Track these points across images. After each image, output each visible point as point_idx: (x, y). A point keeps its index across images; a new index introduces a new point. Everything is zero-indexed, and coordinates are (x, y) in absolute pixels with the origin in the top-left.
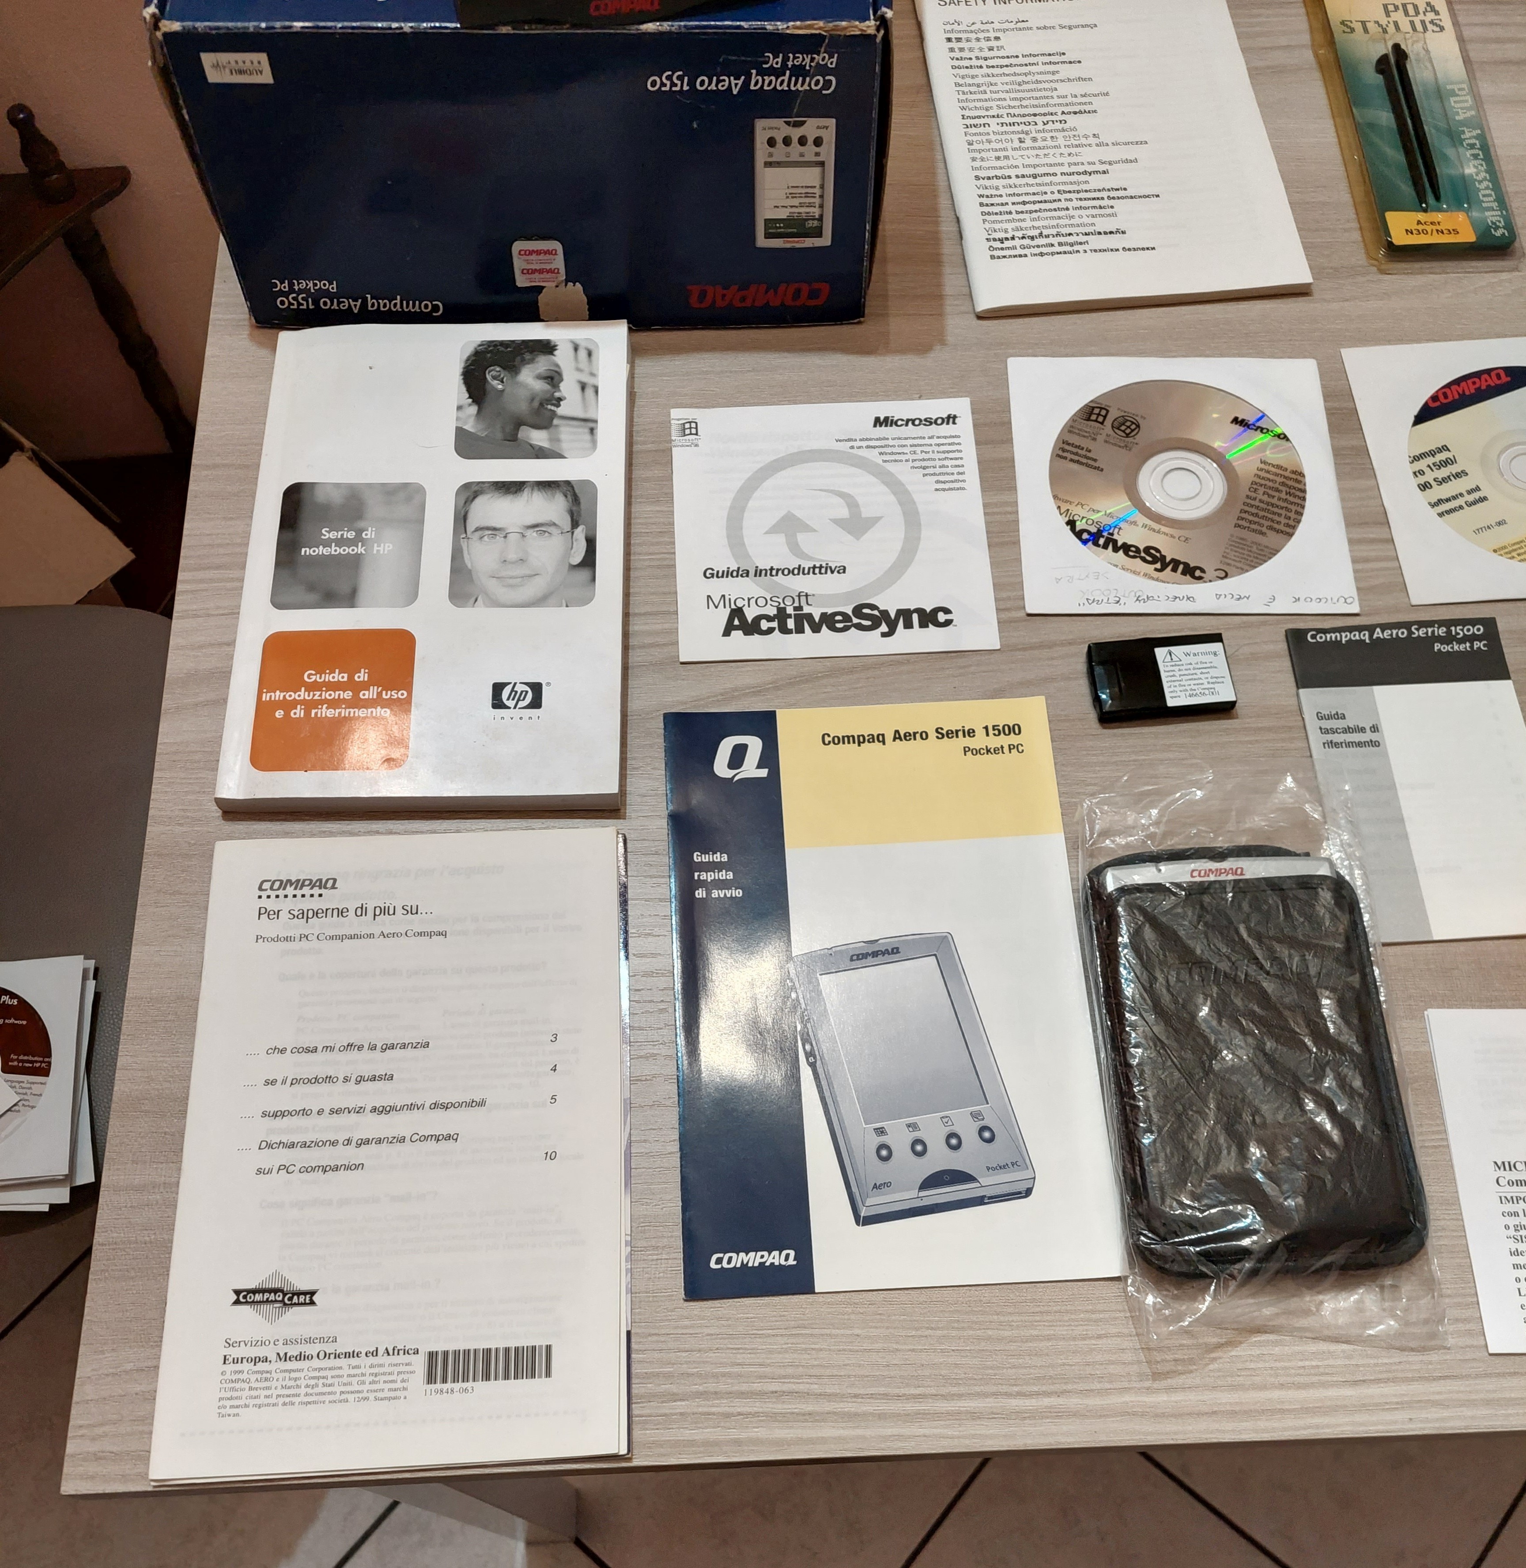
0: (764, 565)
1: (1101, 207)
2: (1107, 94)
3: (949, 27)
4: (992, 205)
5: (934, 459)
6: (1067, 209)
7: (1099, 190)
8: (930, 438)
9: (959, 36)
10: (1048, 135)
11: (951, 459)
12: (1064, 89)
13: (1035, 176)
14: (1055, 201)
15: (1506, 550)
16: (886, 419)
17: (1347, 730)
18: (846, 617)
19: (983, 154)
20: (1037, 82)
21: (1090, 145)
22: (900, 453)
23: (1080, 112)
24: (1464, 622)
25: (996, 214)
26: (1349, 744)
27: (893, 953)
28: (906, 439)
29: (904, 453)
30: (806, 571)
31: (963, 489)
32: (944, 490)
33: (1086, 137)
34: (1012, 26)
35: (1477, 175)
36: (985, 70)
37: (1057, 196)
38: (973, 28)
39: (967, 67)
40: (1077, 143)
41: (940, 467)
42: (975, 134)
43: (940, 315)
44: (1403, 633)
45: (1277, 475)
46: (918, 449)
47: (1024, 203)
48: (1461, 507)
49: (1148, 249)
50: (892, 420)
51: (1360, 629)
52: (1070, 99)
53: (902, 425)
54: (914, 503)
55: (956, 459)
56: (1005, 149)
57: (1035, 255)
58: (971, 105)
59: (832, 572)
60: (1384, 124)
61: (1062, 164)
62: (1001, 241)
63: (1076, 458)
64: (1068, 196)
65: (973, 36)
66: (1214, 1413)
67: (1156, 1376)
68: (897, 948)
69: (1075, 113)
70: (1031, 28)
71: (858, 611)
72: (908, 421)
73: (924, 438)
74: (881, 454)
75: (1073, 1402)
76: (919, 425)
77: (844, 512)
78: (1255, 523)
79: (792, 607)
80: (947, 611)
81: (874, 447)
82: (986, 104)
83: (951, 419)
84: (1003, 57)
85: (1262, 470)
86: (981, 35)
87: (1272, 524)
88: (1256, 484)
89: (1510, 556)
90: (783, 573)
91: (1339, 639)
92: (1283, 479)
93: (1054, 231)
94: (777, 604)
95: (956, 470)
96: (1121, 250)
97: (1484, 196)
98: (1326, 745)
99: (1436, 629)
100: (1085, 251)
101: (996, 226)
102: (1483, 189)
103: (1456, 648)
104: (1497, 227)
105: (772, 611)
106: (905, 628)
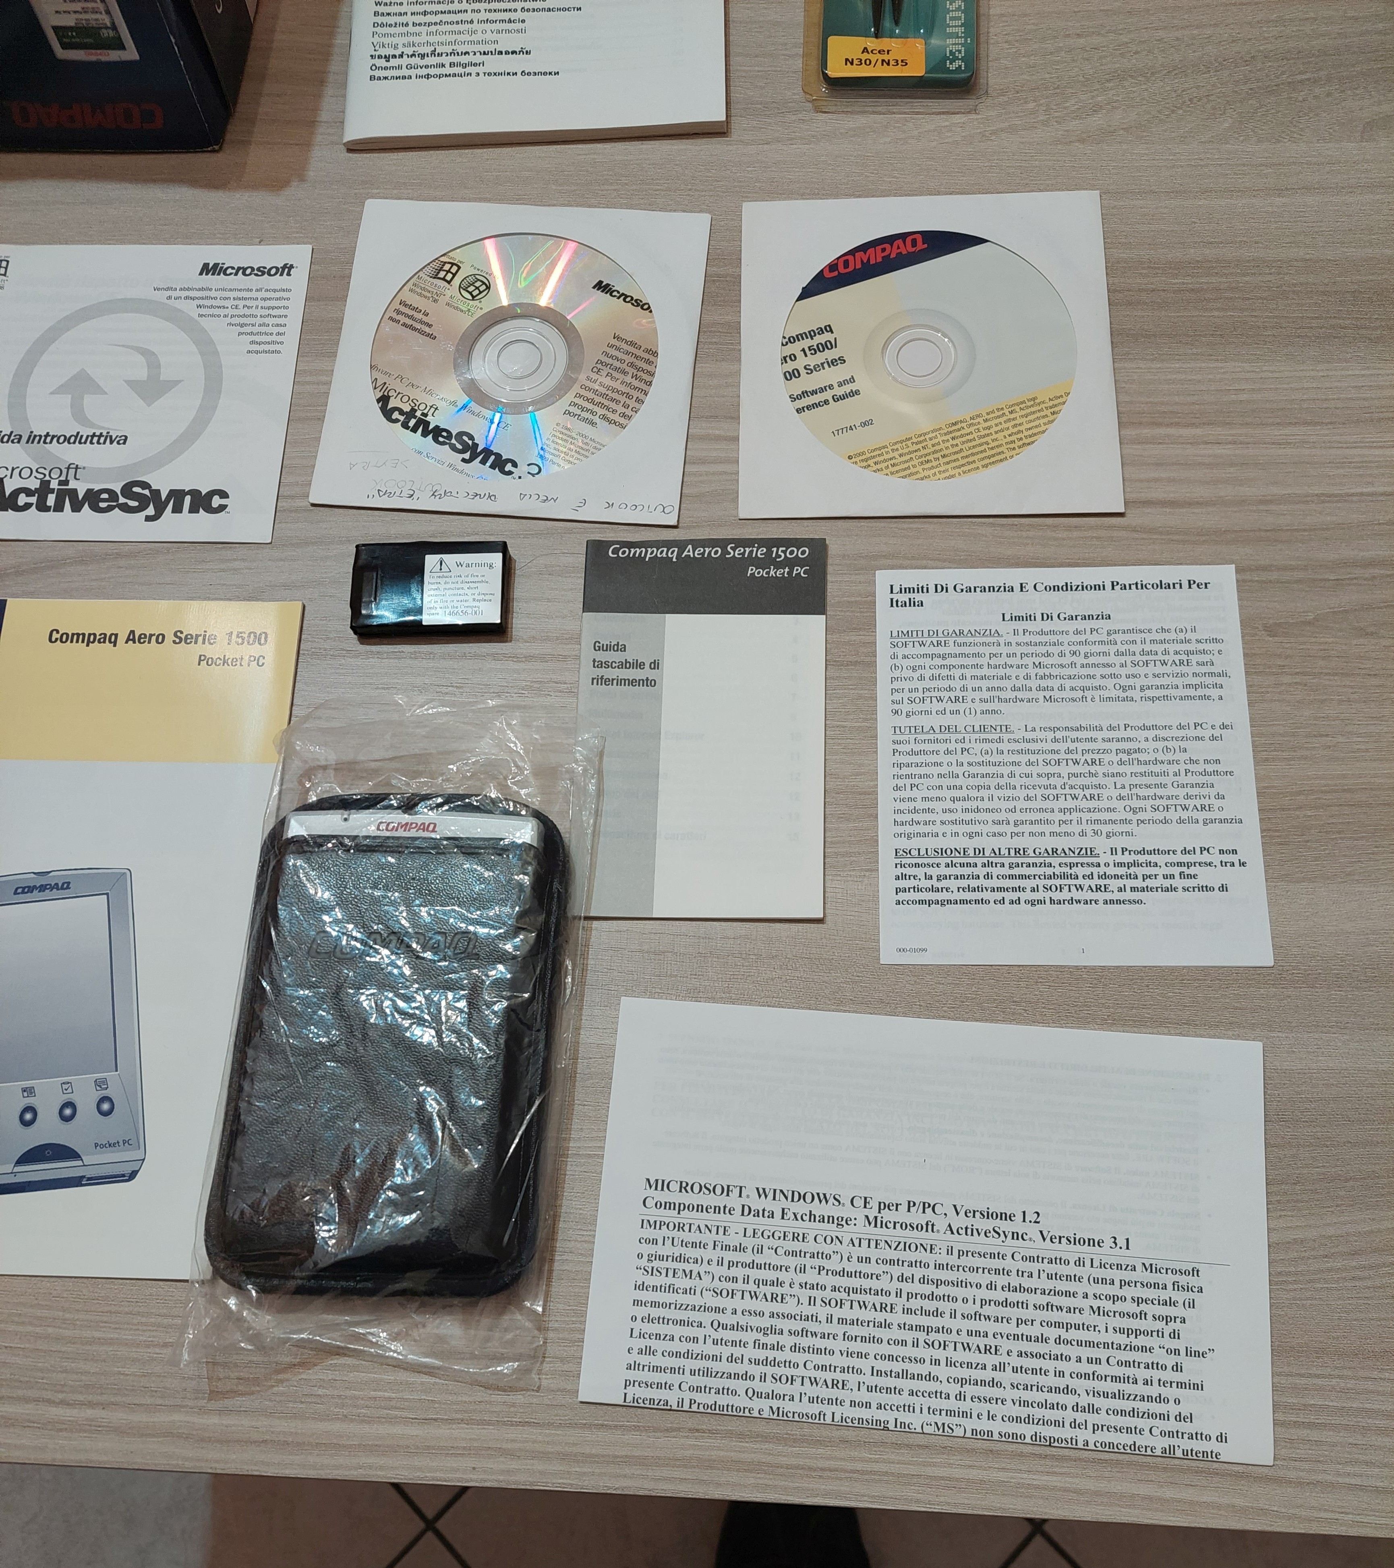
0: (40, 431)
1: (510, 21)
4: (389, 14)
5: (256, 316)
6: (472, 22)
8: (257, 290)
11: (275, 316)
14: (460, 11)
15: (864, 457)
16: (215, 266)
17: (624, 665)
22: (219, 307)
24: (787, 543)
25: (390, 26)
26: (620, 682)
27: (62, 888)
28: (231, 290)
29: (224, 307)
30: (83, 441)
31: (279, 352)
32: (257, 352)
37: (464, 6)
41: (260, 325)
43: (307, 145)
44: (715, 553)
45: (628, 353)
46: (241, 303)
47: (425, 13)
48: (826, 402)
49: (550, 73)
50: (222, 268)
51: (669, 544)
53: (231, 274)
54: (221, 367)
55: (280, 316)
57: (421, 77)
59: (111, 442)
62: (387, 58)
63: (409, 322)
64: (477, 6)
66: (265, 1442)
67: (214, 1395)
68: (69, 883)
71: (127, 489)
72: (239, 268)
73: (251, 290)
74: (199, 306)
75: (119, 1417)
76: (250, 274)
77: (141, 373)
78: (588, 410)
79: (57, 481)
80: (223, 494)
81: (193, 299)
83: (287, 269)
85: (612, 346)
87: (606, 412)
88: (602, 363)
89: (865, 464)
90: (58, 441)
91: (643, 555)
92: (633, 359)
93: (449, 49)
94: (42, 476)
95: (276, 330)
96: (519, 74)
97: (952, 19)
98: (595, 681)
99: (755, 549)
100: (478, 74)
101: (387, 40)
102: (952, 11)
103: (772, 573)
104: (955, 59)
105: (34, 484)
106: (173, 512)
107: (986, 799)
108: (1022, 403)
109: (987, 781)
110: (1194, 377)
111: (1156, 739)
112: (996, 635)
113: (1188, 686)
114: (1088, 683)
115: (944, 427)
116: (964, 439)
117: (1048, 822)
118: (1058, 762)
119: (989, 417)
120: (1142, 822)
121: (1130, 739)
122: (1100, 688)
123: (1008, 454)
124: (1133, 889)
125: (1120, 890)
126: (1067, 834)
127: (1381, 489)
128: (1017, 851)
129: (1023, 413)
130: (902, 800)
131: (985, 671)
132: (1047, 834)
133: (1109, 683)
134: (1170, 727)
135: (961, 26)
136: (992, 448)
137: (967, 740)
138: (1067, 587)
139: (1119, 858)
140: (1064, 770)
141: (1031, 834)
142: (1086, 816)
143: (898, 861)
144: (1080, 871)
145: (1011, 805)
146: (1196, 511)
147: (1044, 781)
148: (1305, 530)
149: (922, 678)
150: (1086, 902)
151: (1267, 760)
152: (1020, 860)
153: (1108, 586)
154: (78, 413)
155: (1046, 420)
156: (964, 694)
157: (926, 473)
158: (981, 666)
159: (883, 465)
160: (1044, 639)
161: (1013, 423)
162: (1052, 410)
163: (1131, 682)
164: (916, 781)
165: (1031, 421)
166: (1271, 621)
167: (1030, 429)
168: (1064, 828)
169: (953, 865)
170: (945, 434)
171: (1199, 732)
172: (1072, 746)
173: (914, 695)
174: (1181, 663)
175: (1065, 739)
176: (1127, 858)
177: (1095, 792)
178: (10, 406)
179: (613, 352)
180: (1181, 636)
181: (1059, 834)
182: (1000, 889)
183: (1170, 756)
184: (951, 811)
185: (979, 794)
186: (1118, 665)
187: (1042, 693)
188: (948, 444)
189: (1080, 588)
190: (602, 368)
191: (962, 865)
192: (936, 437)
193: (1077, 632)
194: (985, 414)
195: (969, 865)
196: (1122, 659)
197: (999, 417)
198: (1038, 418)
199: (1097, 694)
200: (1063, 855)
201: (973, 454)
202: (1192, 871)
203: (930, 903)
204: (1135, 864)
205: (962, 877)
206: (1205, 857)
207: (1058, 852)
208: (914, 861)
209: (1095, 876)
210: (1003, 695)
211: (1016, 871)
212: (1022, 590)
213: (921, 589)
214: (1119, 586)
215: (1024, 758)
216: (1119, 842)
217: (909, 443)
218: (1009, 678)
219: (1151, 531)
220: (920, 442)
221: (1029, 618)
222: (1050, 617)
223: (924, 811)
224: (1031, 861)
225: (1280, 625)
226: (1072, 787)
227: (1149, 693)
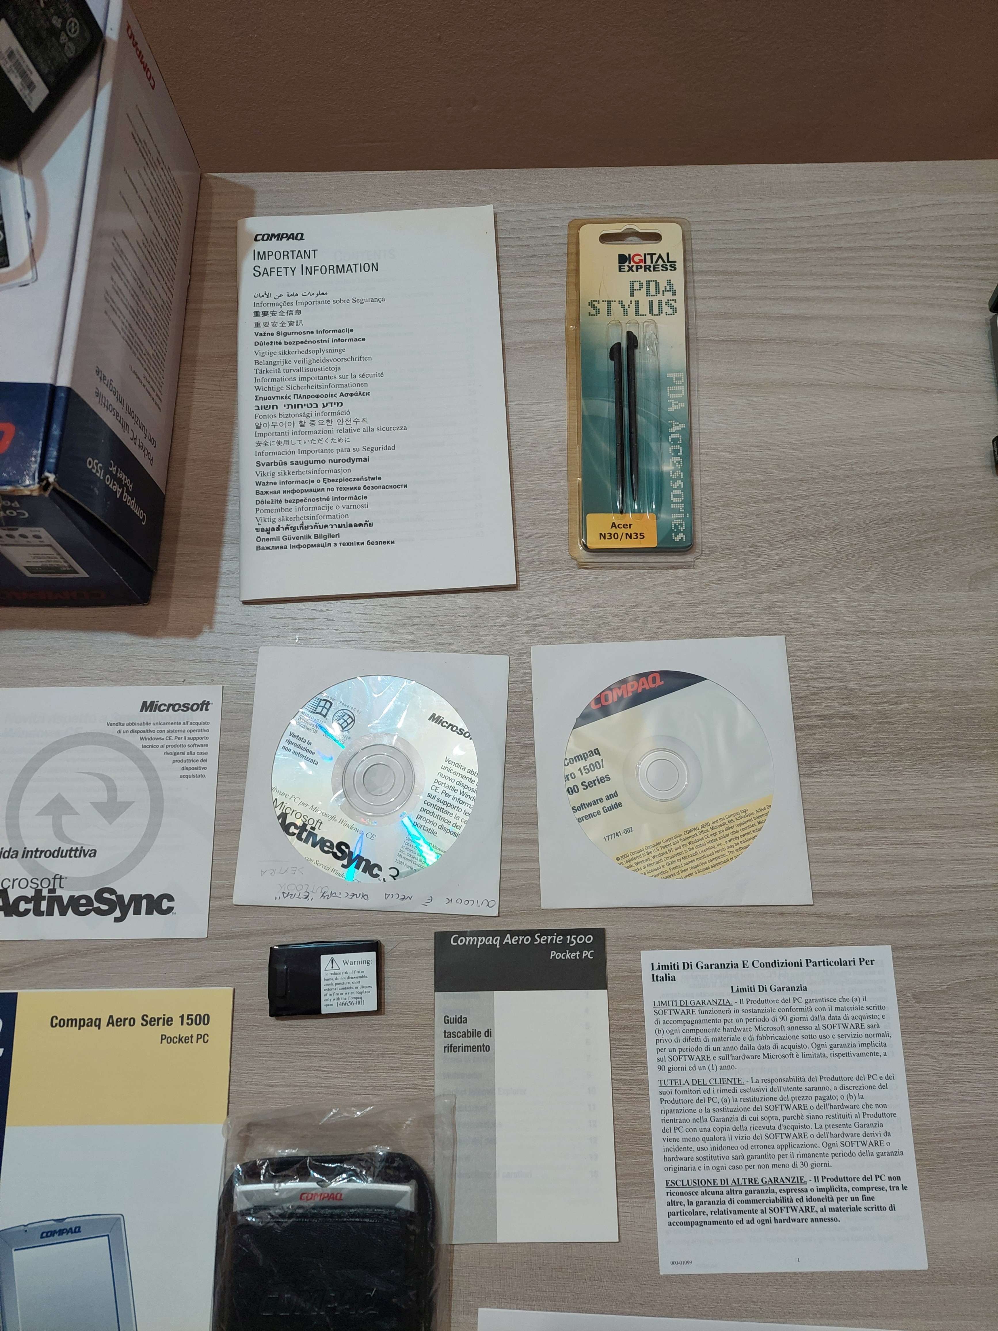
0: (31, 847)
1: (356, 498)
2: (381, 375)
3: (258, 300)
4: (267, 493)
5: (185, 746)
6: (328, 499)
7: (358, 479)
8: (184, 724)
9: (265, 309)
10: (325, 418)
11: (199, 746)
12: (347, 368)
13: (307, 463)
14: (319, 490)
15: (627, 859)
16: (152, 702)
17: (467, 1034)
18: (89, 901)
19: (268, 439)
20: (325, 360)
21: (358, 430)
22: (157, 739)
23: (356, 394)
24: (577, 932)
25: (268, 502)
26: (465, 1048)
27: (75, 1232)
28: (165, 724)
29: (161, 739)
30: (64, 855)
31: (203, 776)
32: (187, 777)
33: (356, 421)
34: (313, 298)
35: (673, 474)
36: (284, 347)
37: (322, 485)
38: (280, 300)
39: (268, 344)
40: (347, 427)
42: (264, 417)
44: (527, 940)
45: (456, 773)
46: (173, 735)
47: (293, 491)
48: (598, 813)
49: (388, 542)
50: (157, 705)
51: (493, 933)
52: (349, 380)
53: (164, 710)
54: (161, 790)
55: (203, 746)
56: (286, 433)
57: (294, 547)
58: (265, 385)
59: (85, 856)
60: (606, 416)
61: (331, 451)
62: (268, 531)
64: (331, 485)
65: (278, 309)
68: (80, 1227)
69: (352, 395)
70: (328, 302)
71: (99, 895)
72: (170, 705)
73: (180, 724)
74: (142, 739)
76: (178, 710)
77: (103, 796)
78: (429, 823)
79: (47, 889)
80: (170, 898)
81: (138, 732)
82: (277, 384)
83: (205, 705)
84: (300, 333)
85: (445, 768)
86: (285, 309)
88: (438, 782)
89: (628, 864)
90: (45, 856)
91: (475, 943)
92: (460, 779)
93: (312, 523)
94: (35, 886)
95: (200, 757)
96: (365, 543)
97: (675, 496)
98: (447, 1049)
99: (555, 937)
100: (336, 545)
101: (267, 515)
102: (675, 489)
103: (568, 956)
104: (679, 531)
105: (30, 893)
106: (134, 914)
107: (727, 1139)
108: (737, 814)
109: (727, 1124)
110: (857, 790)
111: (842, 1088)
112: (728, 1004)
113: (862, 1045)
114: (793, 1042)
115: (683, 834)
116: (697, 844)
117: (770, 1156)
118: (775, 1108)
119: (714, 825)
120: (835, 1155)
121: (824, 1088)
122: (802, 1046)
123: (729, 857)
124: (831, 1210)
125: (822, 1210)
126: (784, 1166)
127: (990, 881)
128: (750, 1181)
129: (738, 822)
130: (669, 1140)
131: (721, 1034)
132: (770, 1166)
133: (808, 1042)
134: (851, 1079)
135: (681, 503)
136: (718, 852)
137: (712, 1091)
138: (775, 964)
139: (821, 1185)
140: (779, 1114)
141: (760, 1166)
142: (796, 1151)
143: (668, 1190)
144: (794, 1196)
145: (744, 1143)
146: (863, 900)
147: (766, 1123)
148: (939, 916)
149: (677, 1040)
150: (799, 1221)
151: (918, 1103)
152: (752, 1188)
153: (804, 963)
154: (59, 833)
155: (754, 828)
156: (708, 1053)
157: (673, 872)
158: (718, 1030)
159: (641, 866)
160: (761, 1006)
161: (731, 831)
162: (758, 820)
163: (823, 1041)
164: (678, 1125)
165: (744, 829)
166: (917, 990)
167: (744, 835)
168: (782, 1161)
169: (707, 1193)
170: (684, 840)
171: (871, 1083)
172: (785, 1094)
173: (673, 1054)
174: (857, 1026)
175: (779, 1089)
176: (826, 1185)
177: (802, 1131)
178: (8, 826)
179: (445, 772)
180: (856, 1004)
181: (778, 1166)
182: (740, 1212)
183: (852, 1102)
184: (703, 1149)
185: (722, 1135)
186: (813, 1028)
187: (762, 1051)
188: (686, 848)
189: (784, 964)
190: (438, 786)
191: (713, 1193)
192: (678, 842)
193: (784, 1001)
194: (711, 823)
195: (718, 1193)
196: (816, 1023)
197: (721, 826)
198: (749, 827)
199: (800, 1051)
200: (782, 1183)
201: (705, 857)
202: (870, 1194)
203: (692, 1224)
204: (832, 1189)
205: (714, 1202)
206: (879, 1183)
207: (779, 1181)
208: (679, 1190)
209: (805, 1200)
210: (735, 1053)
211: (751, 1197)
212: (744, 967)
213: (674, 967)
214: (812, 964)
215: (751, 1105)
216: (819, 1172)
217: (659, 847)
218: (738, 1039)
219: (832, 917)
220: (667, 846)
221: (751, 989)
222: (764, 989)
223: (685, 1149)
224: (760, 1188)
225: (923, 993)
226: (786, 1128)
227: (836, 1051)
